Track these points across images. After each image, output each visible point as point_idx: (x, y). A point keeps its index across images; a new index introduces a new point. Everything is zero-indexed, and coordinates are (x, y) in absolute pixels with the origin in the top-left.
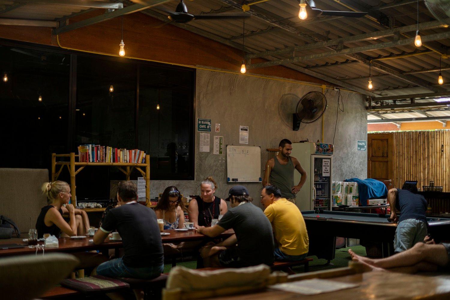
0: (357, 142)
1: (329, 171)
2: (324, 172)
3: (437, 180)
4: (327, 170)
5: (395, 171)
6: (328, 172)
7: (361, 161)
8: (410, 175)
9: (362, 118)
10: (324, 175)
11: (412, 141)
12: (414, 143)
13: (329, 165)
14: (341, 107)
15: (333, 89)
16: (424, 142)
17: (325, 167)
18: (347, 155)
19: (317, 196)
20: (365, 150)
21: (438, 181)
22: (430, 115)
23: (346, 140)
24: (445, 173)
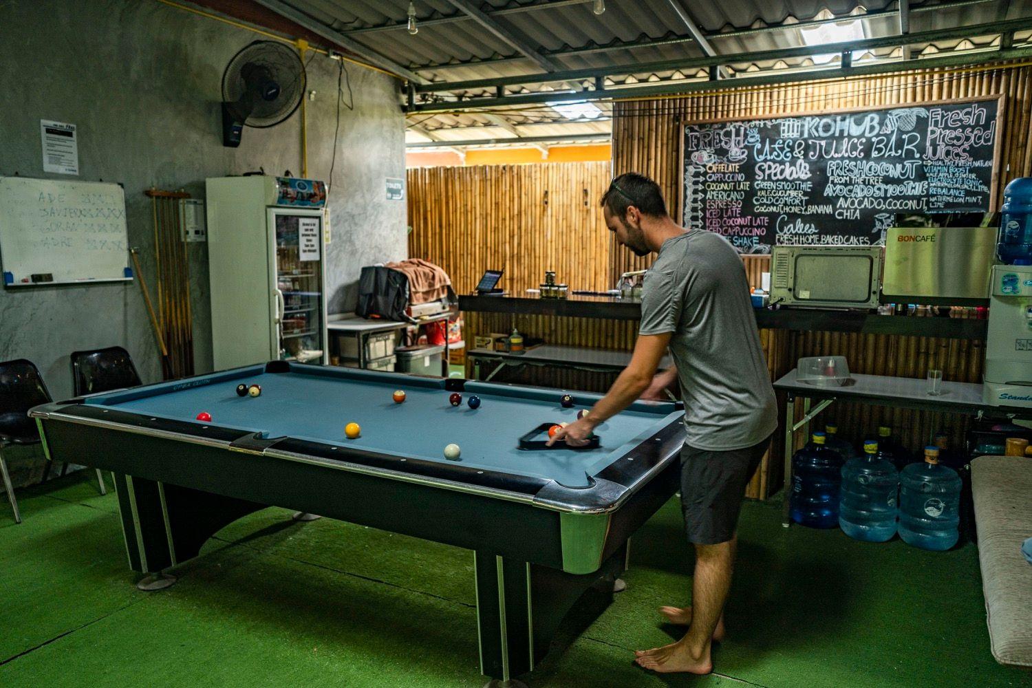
0: (384, 180)
1: (317, 247)
2: (304, 251)
3: (535, 257)
4: (312, 246)
5: (458, 240)
6: (314, 251)
7: (394, 222)
8: (487, 248)
9: (395, 130)
10: (304, 257)
11: (489, 183)
12: (493, 187)
13: (316, 231)
14: (346, 98)
15: (327, 56)
16: (512, 186)
17: (305, 238)
18: (365, 209)
19: (286, 309)
20: (402, 199)
21: (537, 260)
22: (522, 133)
23: (361, 177)
24: (549, 244)
